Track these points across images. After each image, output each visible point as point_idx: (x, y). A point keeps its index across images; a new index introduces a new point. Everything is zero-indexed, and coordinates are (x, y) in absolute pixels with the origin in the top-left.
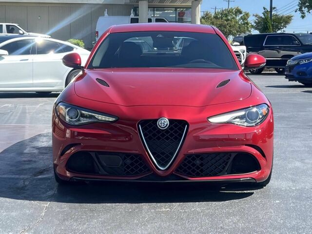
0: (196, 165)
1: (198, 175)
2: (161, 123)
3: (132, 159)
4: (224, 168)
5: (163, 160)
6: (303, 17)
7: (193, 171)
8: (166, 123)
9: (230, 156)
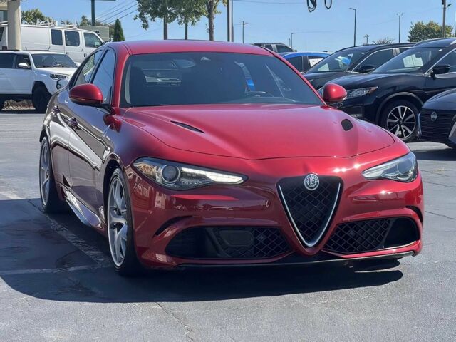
0: (349, 237)
1: (352, 251)
2: (309, 182)
3: (266, 234)
4: (381, 238)
5: (309, 232)
6: (145, 27)
7: (346, 246)
8: (316, 182)
9: (389, 222)
